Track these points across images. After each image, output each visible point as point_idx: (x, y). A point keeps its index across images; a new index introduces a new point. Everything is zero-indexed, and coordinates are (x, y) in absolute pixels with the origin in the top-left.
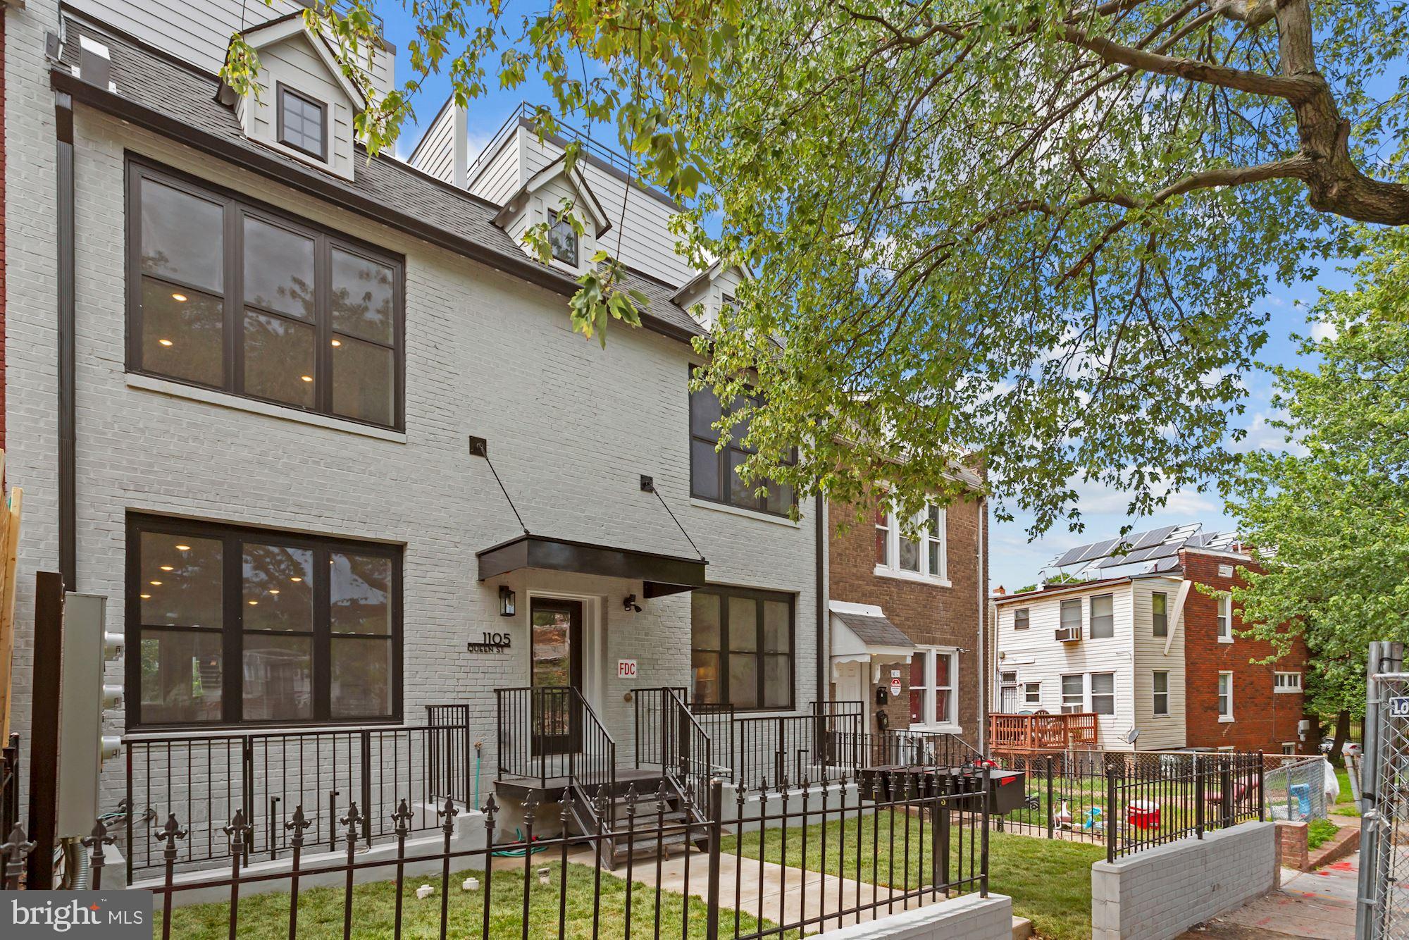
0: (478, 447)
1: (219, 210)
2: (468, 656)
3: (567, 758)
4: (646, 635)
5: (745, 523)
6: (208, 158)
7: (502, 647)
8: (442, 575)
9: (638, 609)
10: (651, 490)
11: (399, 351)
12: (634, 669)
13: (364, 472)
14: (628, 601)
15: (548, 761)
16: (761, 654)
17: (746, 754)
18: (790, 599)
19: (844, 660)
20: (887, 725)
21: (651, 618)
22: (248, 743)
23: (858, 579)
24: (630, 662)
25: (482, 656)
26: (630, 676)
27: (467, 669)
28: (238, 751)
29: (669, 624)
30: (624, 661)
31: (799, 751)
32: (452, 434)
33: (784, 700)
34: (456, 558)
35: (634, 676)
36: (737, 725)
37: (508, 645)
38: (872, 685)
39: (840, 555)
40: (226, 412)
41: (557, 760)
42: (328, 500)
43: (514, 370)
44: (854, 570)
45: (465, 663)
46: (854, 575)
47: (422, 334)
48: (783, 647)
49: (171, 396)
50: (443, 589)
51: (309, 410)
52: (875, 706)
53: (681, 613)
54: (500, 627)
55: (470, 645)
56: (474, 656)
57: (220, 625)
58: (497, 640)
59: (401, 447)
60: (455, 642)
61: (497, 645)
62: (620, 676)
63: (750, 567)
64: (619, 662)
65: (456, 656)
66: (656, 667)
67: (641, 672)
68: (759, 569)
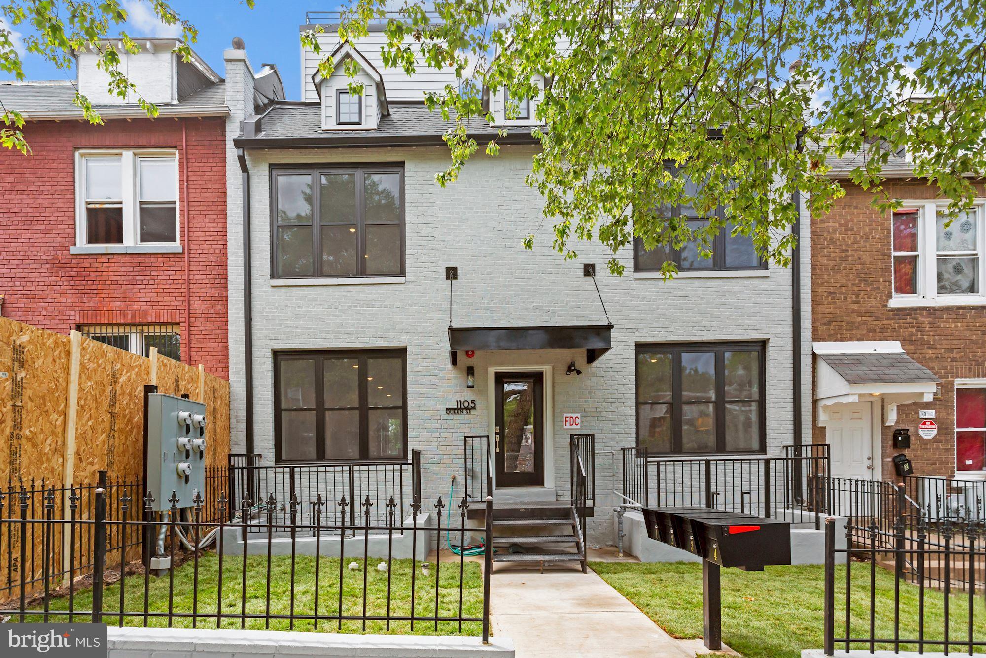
0: (452, 273)
1: (310, 177)
2: (447, 417)
4: (590, 393)
5: (697, 283)
6: (303, 151)
7: (470, 409)
8: (428, 365)
9: (579, 373)
10: (593, 275)
11: (400, 226)
12: (578, 421)
13: (381, 306)
14: (571, 368)
16: (720, 403)
18: (759, 347)
19: (829, 402)
20: (910, 470)
21: (594, 379)
23: (860, 315)
24: (574, 416)
25: (456, 417)
26: (574, 426)
27: (446, 426)
29: (612, 382)
30: (569, 415)
31: (743, 493)
32: (434, 269)
33: (756, 445)
34: (437, 352)
35: (579, 427)
37: (474, 408)
38: (885, 428)
39: (831, 294)
40: (312, 288)
42: (362, 327)
43: (477, 212)
44: (856, 307)
45: (444, 422)
46: (853, 312)
47: (415, 209)
48: (751, 394)
49: (289, 286)
50: (429, 373)
51: (354, 276)
52: (890, 450)
53: (625, 372)
54: (468, 396)
55: (447, 409)
56: (450, 417)
57: (313, 407)
58: (466, 405)
59: (402, 285)
60: (437, 408)
61: (466, 409)
62: (565, 427)
63: (703, 323)
64: (565, 415)
65: (438, 417)
66: (600, 418)
67: (585, 423)
68: (714, 323)
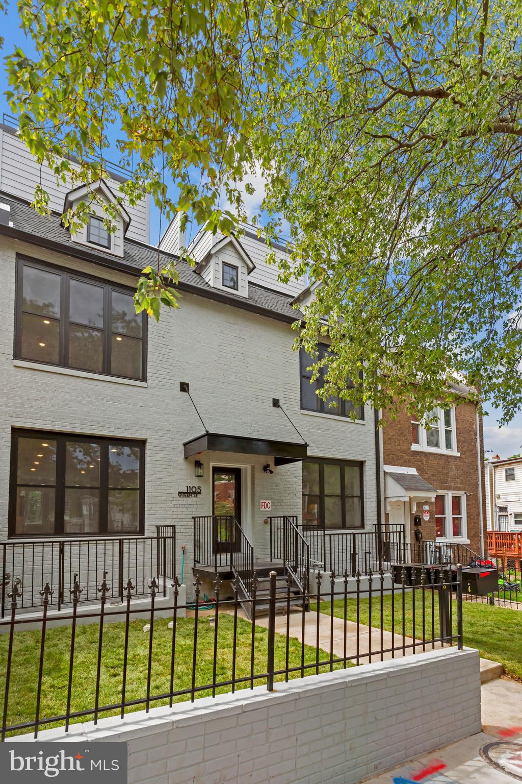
0: (184, 387)
1: (59, 278)
2: (179, 498)
3: (229, 555)
4: (277, 486)
5: (333, 422)
7: (197, 494)
8: (165, 456)
9: (271, 472)
10: (279, 406)
11: (144, 340)
12: (269, 505)
13: (125, 403)
14: (266, 468)
15: (218, 557)
16: (343, 497)
17: (333, 555)
18: (361, 464)
19: (393, 500)
20: (422, 538)
21: (279, 477)
22: (62, 545)
23: (401, 452)
24: (267, 502)
25: (186, 499)
26: (267, 509)
27: (178, 506)
28: (57, 549)
29: (289, 480)
30: (264, 501)
31: (366, 553)
32: (171, 381)
33: (358, 523)
34: (172, 446)
35: (270, 509)
36: (327, 538)
37: (200, 493)
38: (411, 514)
39: (390, 439)
40: (59, 376)
41: (223, 556)
42: (108, 418)
43: (204, 346)
44: (399, 448)
45: (176, 503)
46: (399, 450)
47: (156, 331)
48: (357, 492)
49: (34, 370)
50: (165, 463)
51: (100, 373)
52: (413, 526)
53: (296, 474)
54: (195, 483)
55: (179, 493)
56: (182, 499)
57: (54, 484)
58: (194, 490)
59: (144, 389)
60: (172, 491)
61: (194, 493)
62: (261, 509)
63: (336, 447)
64: (261, 501)
65: (172, 499)
66: (282, 504)
67: (273, 507)
68: (341, 448)
